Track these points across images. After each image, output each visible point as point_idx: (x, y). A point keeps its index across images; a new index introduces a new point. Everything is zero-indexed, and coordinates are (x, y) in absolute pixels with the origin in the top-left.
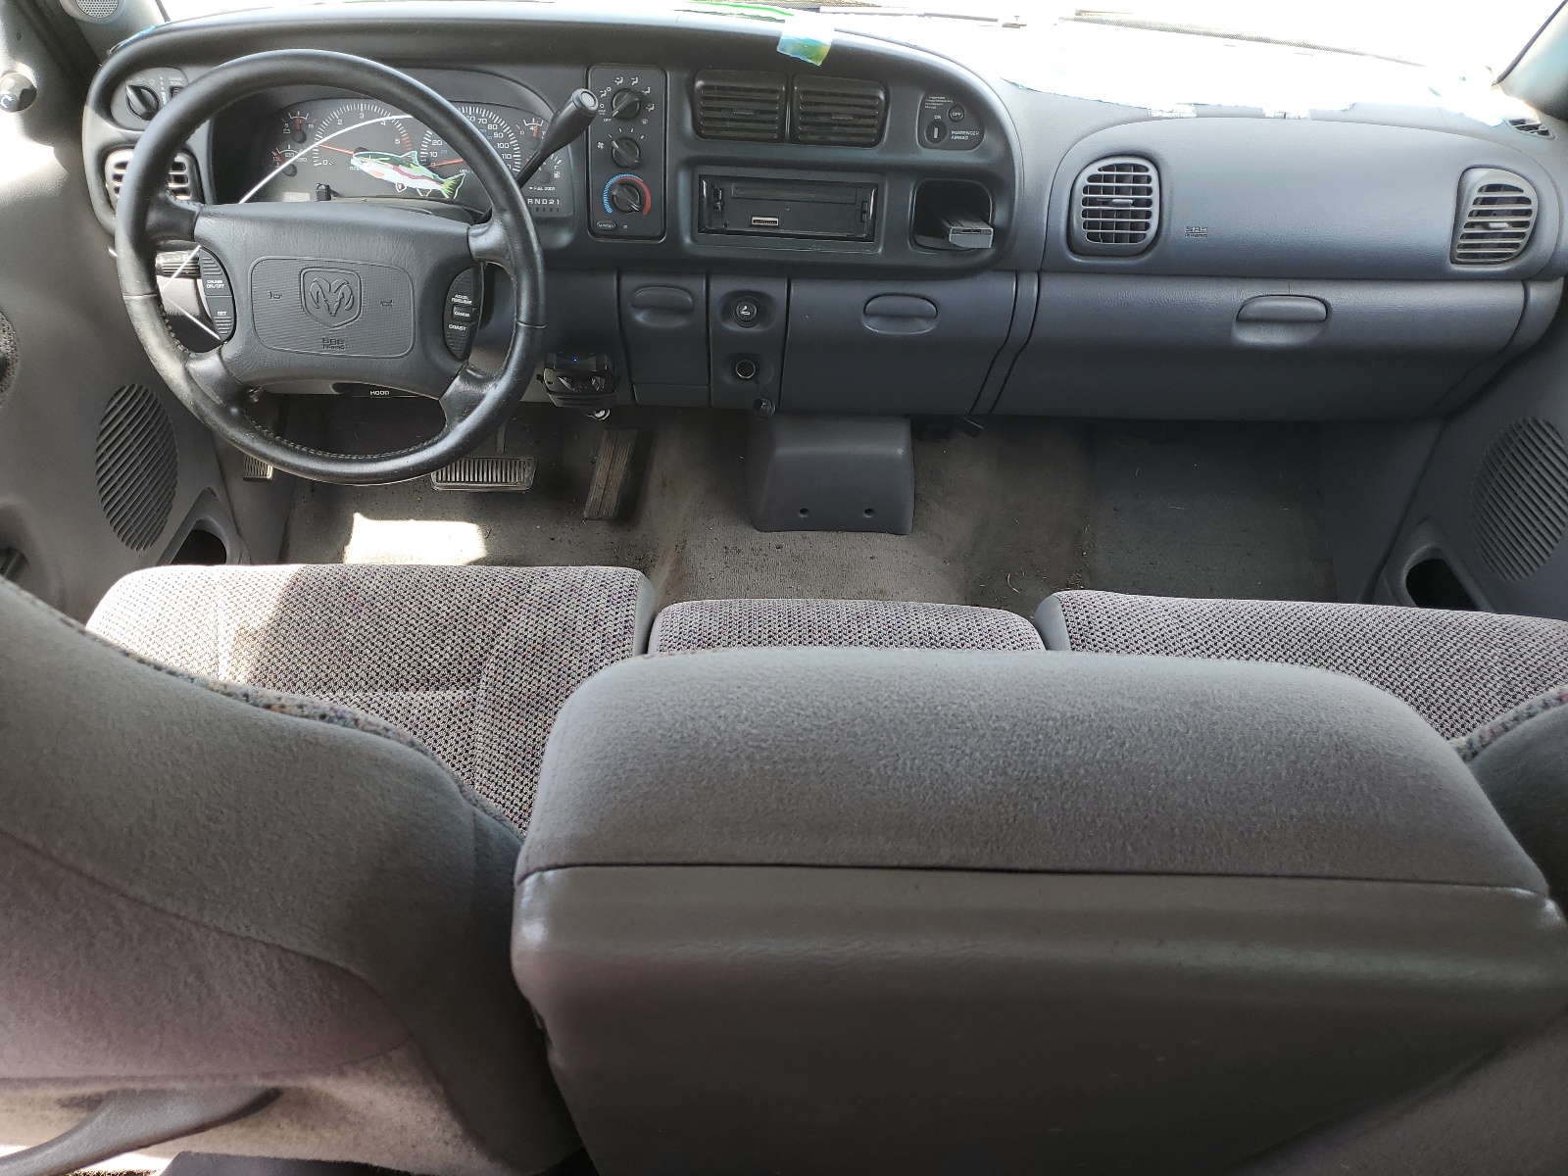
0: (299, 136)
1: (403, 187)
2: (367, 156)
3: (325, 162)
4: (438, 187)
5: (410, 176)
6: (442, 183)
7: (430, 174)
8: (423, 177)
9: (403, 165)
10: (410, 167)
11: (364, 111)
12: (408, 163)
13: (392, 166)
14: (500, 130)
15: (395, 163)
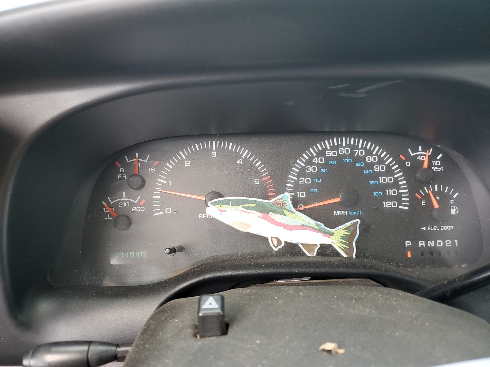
0: (136, 181)
1: (279, 242)
2: (227, 203)
3: (169, 210)
4: (327, 241)
5: (286, 227)
6: (332, 234)
7: (311, 222)
8: (303, 227)
9: (274, 212)
10: (284, 214)
11: (216, 150)
12: (280, 209)
13: (260, 214)
14: (381, 161)
15: (264, 210)
